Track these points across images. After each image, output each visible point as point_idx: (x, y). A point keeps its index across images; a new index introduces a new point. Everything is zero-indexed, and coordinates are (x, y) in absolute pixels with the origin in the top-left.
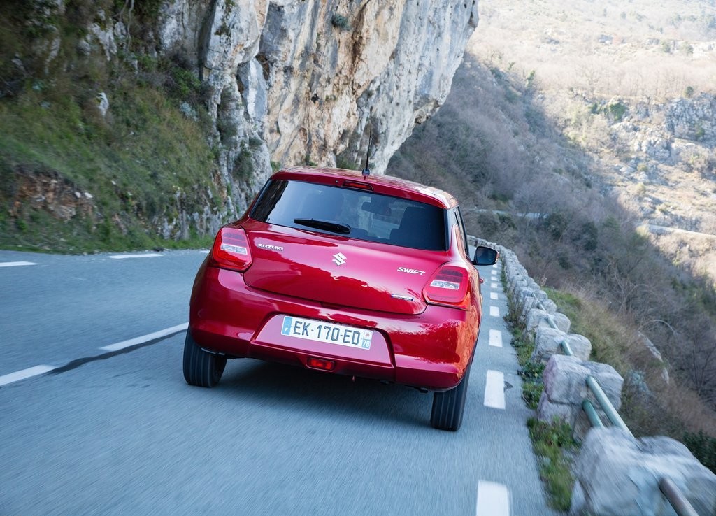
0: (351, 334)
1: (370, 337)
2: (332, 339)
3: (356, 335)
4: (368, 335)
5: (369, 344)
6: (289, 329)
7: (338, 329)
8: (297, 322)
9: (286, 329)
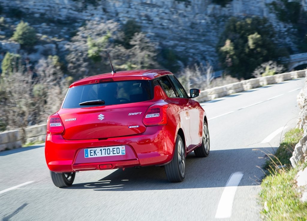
0: (115, 150)
1: (124, 149)
2: (108, 154)
3: (118, 149)
4: (123, 148)
5: (124, 152)
6: (88, 155)
7: (109, 149)
8: (90, 150)
9: (86, 155)
